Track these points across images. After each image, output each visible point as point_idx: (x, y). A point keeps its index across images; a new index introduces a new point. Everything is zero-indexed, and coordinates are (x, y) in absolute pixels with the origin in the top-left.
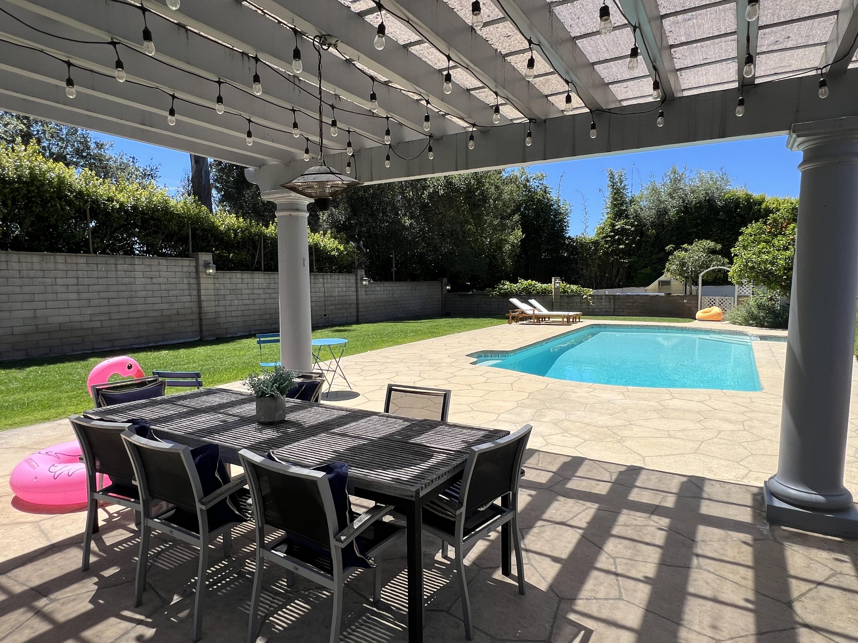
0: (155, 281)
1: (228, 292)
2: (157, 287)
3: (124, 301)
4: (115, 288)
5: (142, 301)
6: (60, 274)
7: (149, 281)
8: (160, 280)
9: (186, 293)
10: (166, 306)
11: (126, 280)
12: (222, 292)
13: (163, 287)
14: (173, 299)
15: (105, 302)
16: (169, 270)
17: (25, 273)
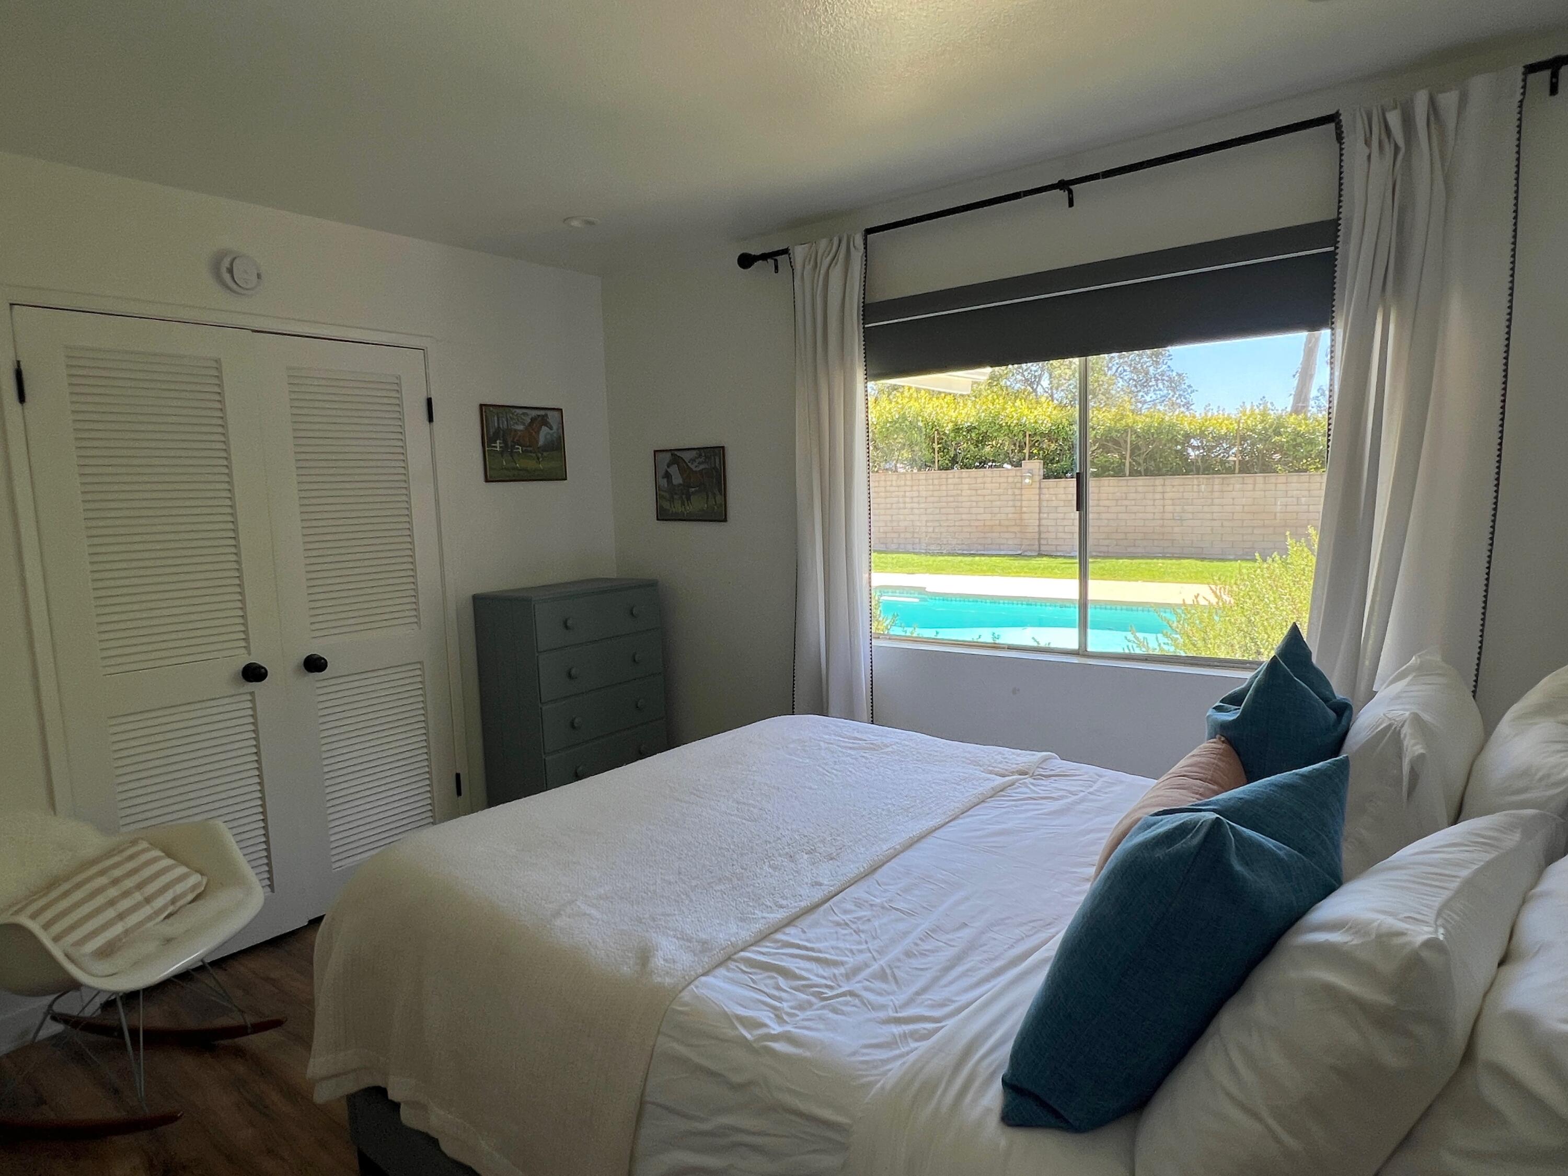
0: (979, 492)
1: (1062, 504)
2: (981, 498)
3: (952, 511)
4: (944, 499)
5: (966, 510)
6: (908, 489)
7: (974, 492)
8: (985, 492)
9: (1011, 503)
10: (988, 516)
11: (955, 492)
12: (1054, 504)
13: (987, 498)
14: (997, 510)
15: (937, 511)
16: (994, 481)
17: (888, 488)
